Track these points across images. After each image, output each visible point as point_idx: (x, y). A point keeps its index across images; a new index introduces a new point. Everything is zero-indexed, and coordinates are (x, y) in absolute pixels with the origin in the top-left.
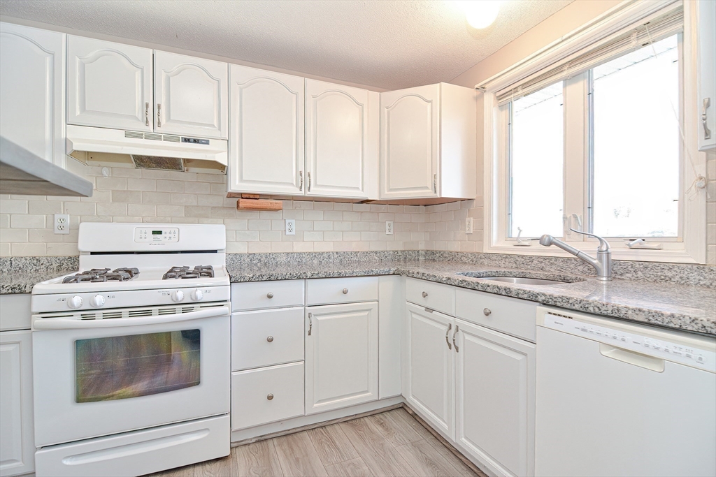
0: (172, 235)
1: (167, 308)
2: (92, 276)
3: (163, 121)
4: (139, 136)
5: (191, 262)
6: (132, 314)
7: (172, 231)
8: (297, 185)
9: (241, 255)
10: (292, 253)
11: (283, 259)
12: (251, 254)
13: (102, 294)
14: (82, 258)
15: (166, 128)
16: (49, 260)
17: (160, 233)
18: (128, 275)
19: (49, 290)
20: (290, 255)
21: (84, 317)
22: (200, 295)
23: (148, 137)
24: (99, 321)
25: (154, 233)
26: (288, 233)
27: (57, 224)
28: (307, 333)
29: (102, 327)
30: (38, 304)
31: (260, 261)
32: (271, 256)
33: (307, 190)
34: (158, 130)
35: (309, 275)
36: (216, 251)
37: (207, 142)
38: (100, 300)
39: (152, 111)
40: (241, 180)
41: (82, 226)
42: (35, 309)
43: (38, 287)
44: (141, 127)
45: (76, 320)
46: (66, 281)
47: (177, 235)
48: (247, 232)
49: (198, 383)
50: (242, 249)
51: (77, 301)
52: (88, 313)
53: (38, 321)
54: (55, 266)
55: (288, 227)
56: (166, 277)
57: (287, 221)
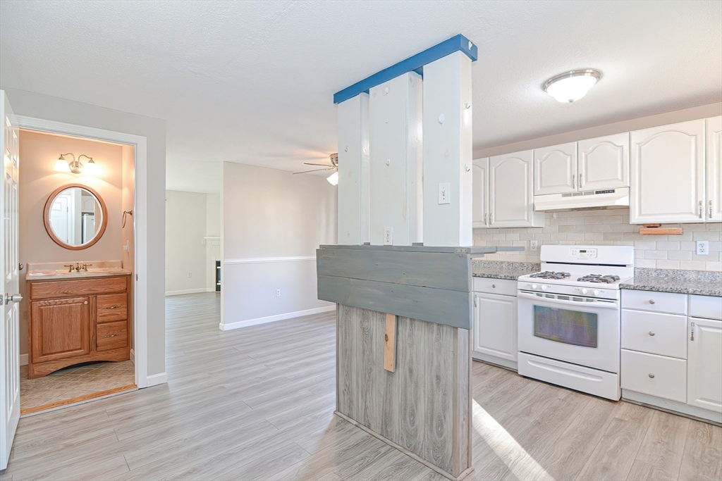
0: (593, 253)
1: (578, 297)
2: (544, 276)
3: (583, 183)
4: (569, 195)
5: (604, 271)
6: (559, 298)
7: (593, 250)
8: (696, 214)
9: (649, 270)
10: (703, 272)
11: (693, 276)
12: (658, 270)
13: (546, 285)
14: (542, 264)
15: (586, 187)
16: (528, 263)
17: (585, 251)
18: (560, 276)
19: (525, 280)
20: (701, 273)
21: (538, 295)
22: (597, 293)
23: (575, 194)
24: (544, 298)
25: (581, 251)
26: (699, 253)
27: (532, 245)
28: (690, 338)
29: (544, 302)
30: (521, 285)
31: (667, 276)
32: (679, 273)
33: (708, 217)
34: (580, 189)
35: (691, 290)
36: (625, 266)
37: (613, 191)
38: (544, 288)
39: (577, 179)
40: (640, 214)
41: (543, 247)
42: (519, 288)
43: (521, 278)
44: (570, 190)
45: (534, 295)
46: (531, 276)
47: (595, 254)
48: (655, 252)
49: (596, 347)
50: (650, 265)
51: (534, 286)
52: (539, 293)
53: (520, 293)
54: (530, 268)
55: (699, 248)
56: (579, 280)
57: (699, 243)
